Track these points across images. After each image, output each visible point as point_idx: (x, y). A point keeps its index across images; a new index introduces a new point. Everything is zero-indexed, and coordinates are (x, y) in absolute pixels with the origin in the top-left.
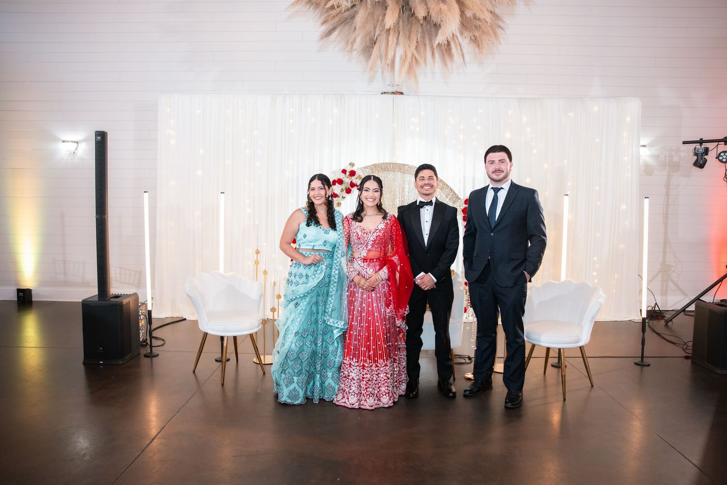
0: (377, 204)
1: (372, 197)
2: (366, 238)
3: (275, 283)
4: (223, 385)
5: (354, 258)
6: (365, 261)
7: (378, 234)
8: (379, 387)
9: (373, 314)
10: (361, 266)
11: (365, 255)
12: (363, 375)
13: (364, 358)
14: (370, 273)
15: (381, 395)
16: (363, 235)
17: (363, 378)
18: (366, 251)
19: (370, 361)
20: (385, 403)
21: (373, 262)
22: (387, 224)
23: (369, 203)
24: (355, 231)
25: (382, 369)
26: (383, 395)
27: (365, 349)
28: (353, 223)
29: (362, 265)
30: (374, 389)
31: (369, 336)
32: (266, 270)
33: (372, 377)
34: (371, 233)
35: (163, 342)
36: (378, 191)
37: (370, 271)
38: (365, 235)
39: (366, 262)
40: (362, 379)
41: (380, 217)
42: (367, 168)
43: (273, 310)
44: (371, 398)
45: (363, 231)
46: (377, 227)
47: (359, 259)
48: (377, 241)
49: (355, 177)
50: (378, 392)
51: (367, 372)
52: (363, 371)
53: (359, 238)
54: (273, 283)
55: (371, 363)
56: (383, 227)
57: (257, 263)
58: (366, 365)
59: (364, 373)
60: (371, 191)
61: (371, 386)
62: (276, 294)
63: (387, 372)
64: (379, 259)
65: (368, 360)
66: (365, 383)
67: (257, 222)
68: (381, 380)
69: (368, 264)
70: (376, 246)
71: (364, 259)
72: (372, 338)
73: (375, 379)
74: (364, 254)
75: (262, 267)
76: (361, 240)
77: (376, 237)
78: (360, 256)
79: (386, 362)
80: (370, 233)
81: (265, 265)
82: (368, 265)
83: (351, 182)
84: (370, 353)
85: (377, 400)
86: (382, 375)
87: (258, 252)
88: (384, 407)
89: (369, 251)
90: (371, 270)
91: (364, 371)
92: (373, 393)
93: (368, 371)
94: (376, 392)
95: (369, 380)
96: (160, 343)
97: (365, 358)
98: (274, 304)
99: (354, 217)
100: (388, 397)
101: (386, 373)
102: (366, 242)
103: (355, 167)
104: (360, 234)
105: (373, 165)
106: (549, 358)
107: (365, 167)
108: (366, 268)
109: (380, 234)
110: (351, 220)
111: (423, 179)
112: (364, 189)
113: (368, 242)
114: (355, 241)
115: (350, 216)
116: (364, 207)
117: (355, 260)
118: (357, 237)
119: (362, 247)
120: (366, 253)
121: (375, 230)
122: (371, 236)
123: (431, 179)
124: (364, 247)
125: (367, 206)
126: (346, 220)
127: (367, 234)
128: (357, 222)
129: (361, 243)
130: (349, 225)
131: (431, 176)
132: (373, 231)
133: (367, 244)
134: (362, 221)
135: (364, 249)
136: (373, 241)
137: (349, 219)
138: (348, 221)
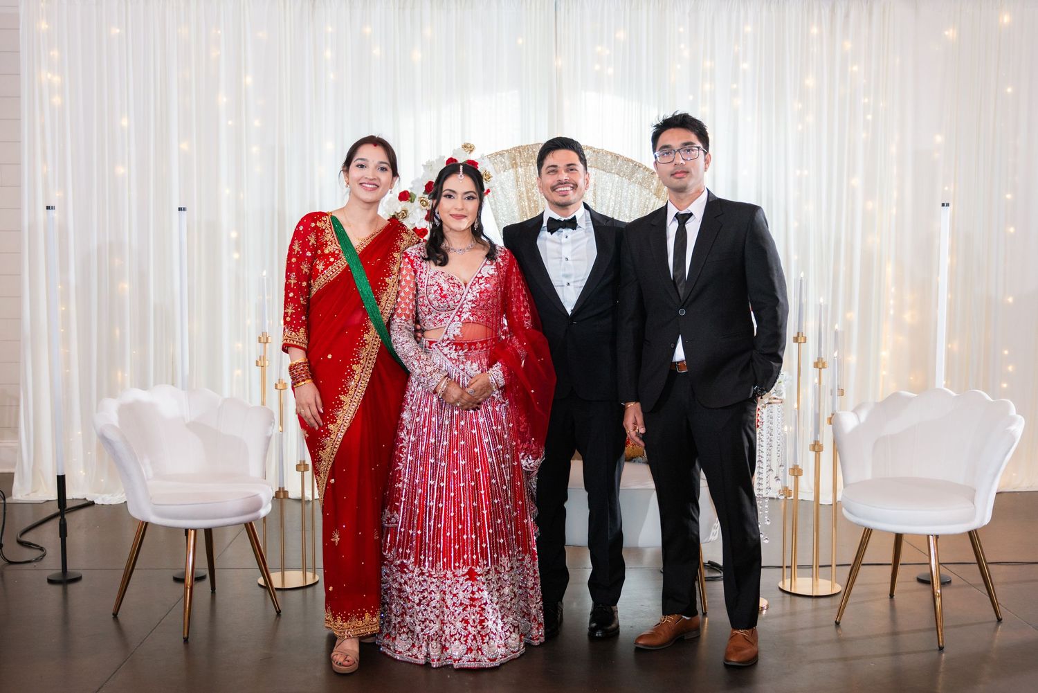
0: (473, 226)
1: (463, 209)
2: (458, 296)
4: (186, 640)
5: (431, 343)
6: (459, 348)
9: (484, 461)
10: (450, 359)
11: (457, 332)
13: (472, 555)
14: (473, 373)
16: (452, 288)
18: (460, 324)
19: (485, 562)
21: (476, 349)
22: (498, 265)
23: (456, 225)
24: (431, 282)
27: (474, 537)
28: (424, 265)
29: (454, 355)
31: (479, 509)
34: (469, 286)
35: (42, 553)
36: (473, 198)
37: (473, 368)
38: (456, 290)
39: (462, 349)
41: (481, 253)
43: (301, 466)
45: (451, 281)
46: (480, 272)
47: (444, 344)
48: (481, 303)
53: (445, 297)
55: (487, 565)
56: (492, 272)
58: (478, 570)
59: (475, 589)
60: (460, 196)
64: (486, 341)
69: (466, 355)
70: (478, 314)
71: (456, 344)
72: (485, 512)
74: (455, 329)
76: (449, 299)
77: (481, 293)
78: (445, 338)
80: (466, 285)
82: (467, 357)
84: (484, 545)
90: (475, 366)
96: (37, 553)
97: (475, 557)
98: (303, 455)
99: (428, 253)
102: (459, 305)
104: (445, 286)
108: (463, 363)
109: (487, 286)
110: (415, 260)
111: (554, 170)
112: (444, 194)
113: (463, 304)
114: (434, 302)
115: (413, 251)
116: (444, 231)
117: (436, 347)
118: (440, 294)
119: (449, 317)
120: (459, 329)
121: (477, 279)
122: (469, 292)
123: (572, 170)
124: (452, 316)
125: (451, 229)
126: (407, 260)
127: (459, 287)
128: (436, 264)
129: (449, 306)
130: (415, 272)
131: (573, 163)
132: (471, 283)
133: (461, 309)
134: (444, 262)
135: (453, 321)
136: (473, 303)
137: (412, 258)
138: (411, 262)
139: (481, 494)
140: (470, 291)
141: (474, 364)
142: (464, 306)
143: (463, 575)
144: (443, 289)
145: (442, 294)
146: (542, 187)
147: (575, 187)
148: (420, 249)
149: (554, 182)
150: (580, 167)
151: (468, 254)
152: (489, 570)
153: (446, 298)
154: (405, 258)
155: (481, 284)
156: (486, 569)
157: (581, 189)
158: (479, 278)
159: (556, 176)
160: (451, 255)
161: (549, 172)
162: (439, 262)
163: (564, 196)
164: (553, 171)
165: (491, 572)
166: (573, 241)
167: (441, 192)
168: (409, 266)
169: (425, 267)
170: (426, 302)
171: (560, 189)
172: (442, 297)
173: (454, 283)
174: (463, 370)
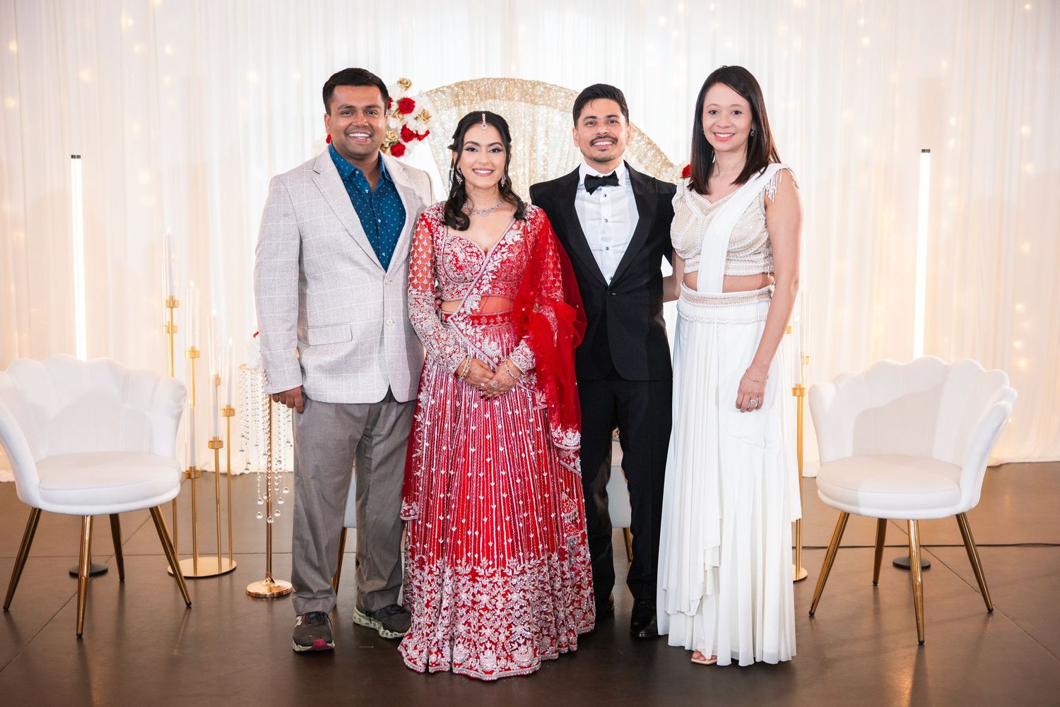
0: (499, 182)
1: (487, 164)
2: (477, 268)
3: (218, 381)
4: (80, 637)
5: (447, 316)
6: (476, 322)
7: (505, 256)
8: (510, 626)
10: (466, 335)
11: (475, 306)
12: (474, 595)
15: (515, 646)
16: (469, 259)
17: (474, 603)
18: (478, 298)
20: (524, 665)
21: (495, 323)
22: (525, 231)
23: (481, 182)
24: (447, 250)
25: (514, 581)
26: (519, 645)
28: (441, 229)
29: (471, 331)
30: (496, 630)
32: (197, 348)
33: (493, 601)
34: (489, 254)
36: (499, 150)
37: (492, 348)
38: (474, 260)
39: (480, 324)
40: (470, 605)
41: (508, 214)
42: (443, 92)
43: (215, 444)
44: (488, 653)
45: (469, 249)
46: (504, 239)
47: (461, 318)
48: (504, 275)
49: (414, 114)
50: (507, 638)
51: (481, 589)
52: (473, 586)
53: (461, 268)
54: (212, 378)
56: (517, 238)
57: (171, 329)
60: (484, 149)
61: (490, 623)
62: (223, 404)
63: (526, 588)
64: (508, 316)
65: (484, 561)
66: (477, 614)
67: (169, 230)
68: (512, 609)
70: (501, 285)
71: (473, 319)
73: (500, 605)
74: (472, 304)
75: (184, 341)
76: (465, 271)
77: (502, 263)
78: (462, 311)
79: (522, 566)
81: (194, 336)
82: (485, 332)
83: (404, 127)
85: (507, 658)
86: (515, 597)
87: (172, 304)
88: (522, 676)
89: (485, 296)
90: (494, 344)
91: (476, 585)
92: (495, 640)
93: (484, 586)
94: (502, 638)
95: (486, 609)
98: (216, 429)
100: (531, 650)
101: (524, 591)
102: (479, 276)
103: (410, 89)
104: (461, 256)
105: (457, 85)
106: (885, 550)
107: (437, 90)
108: (480, 340)
109: (510, 255)
110: (434, 222)
111: (592, 121)
112: (465, 147)
113: (482, 276)
114: (450, 273)
115: (431, 213)
116: (467, 190)
117: (451, 321)
118: (455, 265)
119: (467, 289)
120: (478, 303)
121: (499, 247)
122: (489, 262)
123: (612, 122)
124: (471, 287)
125: (475, 186)
126: (423, 223)
127: (478, 256)
128: (455, 228)
129: (466, 279)
130: (432, 236)
131: (614, 114)
132: (492, 250)
133: (480, 281)
134: (465, 226)
135: (471, 293)
136: (494, 274)
137: (429, 221)
138: (429, 225)
139: (491, 487)
140: (491, 261)
141: (492, 342)
142: (483, 278)
143: (466, 575)
144: (459, 259)
145: (458, 265)
146: (578, 140)
147: (615, 141)
148: (439, 210)
149: (592, 135)
150: (622, 118)
151: (492, 215)
152: (495, 572)
153: (462, 270)
154: (422, 220)
155: (503, 253)
156: (491, 570)
157: (621, 144)
158: (502, 246)
159: (595, 128)
160: (472, 218)
161: (587, 124)
162: (458, 226)
163: (603, 150)
164: (591, 123)
165: (497, 575)
166: (614, 201)
167: (462, 145)
168: (426, 230)
169: (441, 232)
170: (443, 272)
171: (599, 144)
172: (457, 268)
173: (472, 252)
174: (480, 349)
